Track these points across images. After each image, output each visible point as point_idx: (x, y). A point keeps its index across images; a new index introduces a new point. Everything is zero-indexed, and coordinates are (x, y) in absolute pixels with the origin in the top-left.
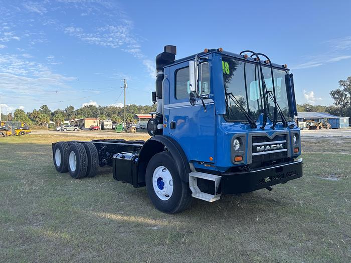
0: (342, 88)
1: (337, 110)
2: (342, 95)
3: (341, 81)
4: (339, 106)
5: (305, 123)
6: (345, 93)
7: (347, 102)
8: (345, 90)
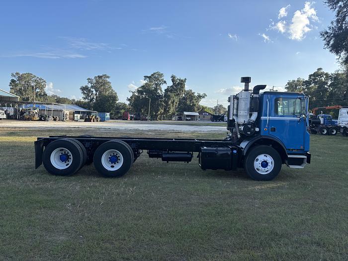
0: (90, 85)
1: (85, 103)
2: (90, 91)
3: (89, 79)
4: (87, 100)
5: (79, 115)
6: (92, 89)
7: (93, 98)
8: (92, 87)
